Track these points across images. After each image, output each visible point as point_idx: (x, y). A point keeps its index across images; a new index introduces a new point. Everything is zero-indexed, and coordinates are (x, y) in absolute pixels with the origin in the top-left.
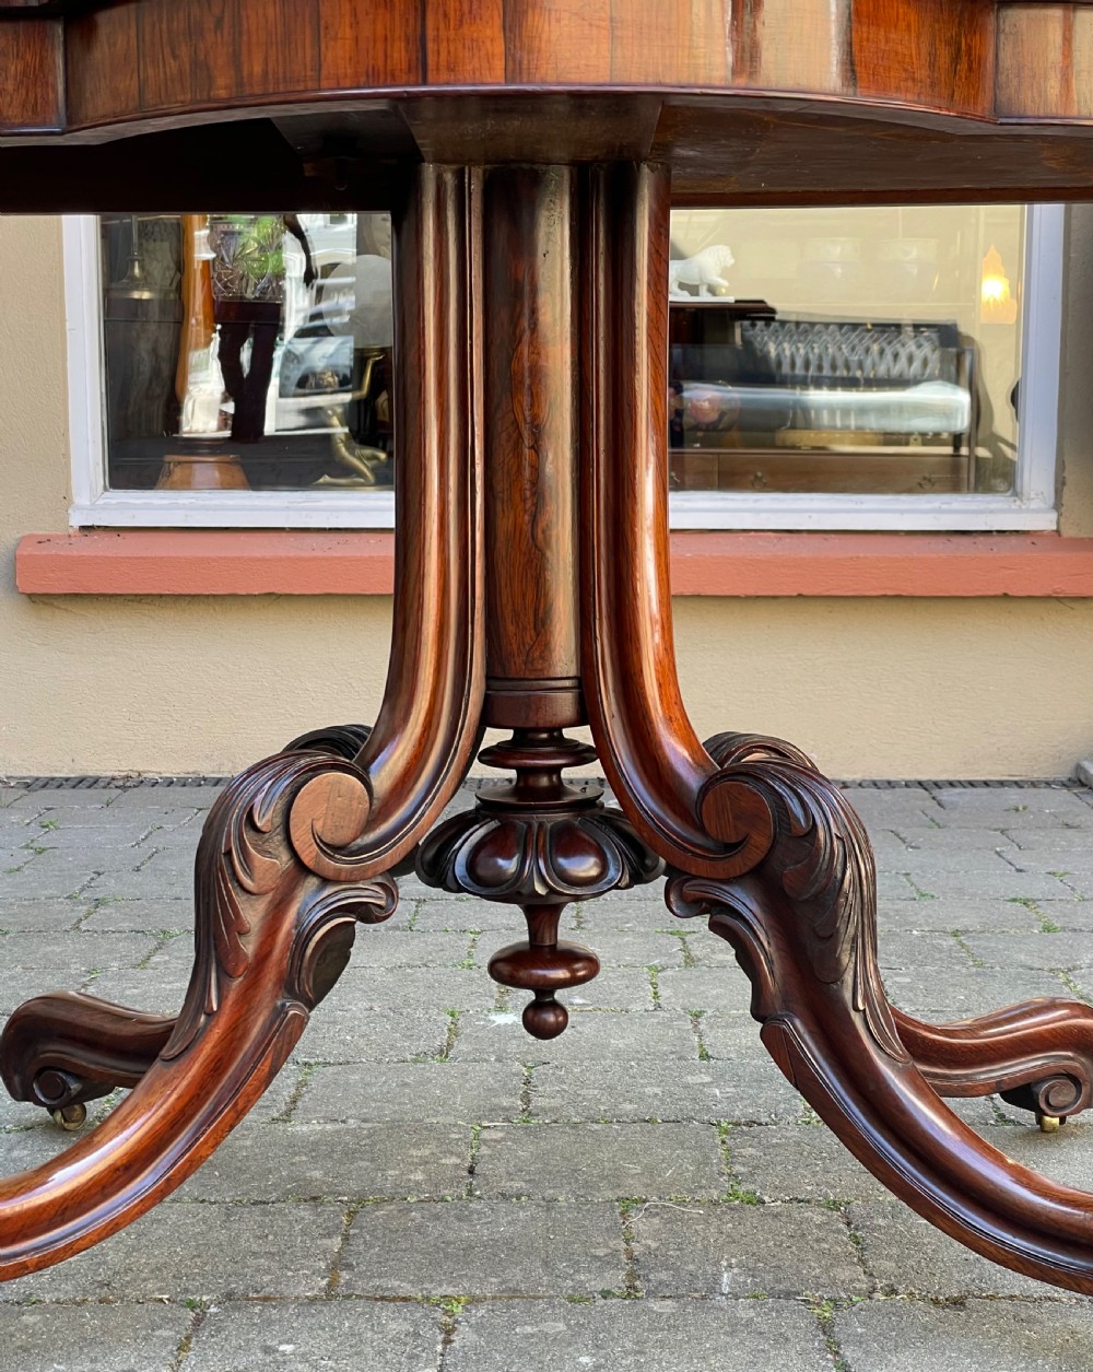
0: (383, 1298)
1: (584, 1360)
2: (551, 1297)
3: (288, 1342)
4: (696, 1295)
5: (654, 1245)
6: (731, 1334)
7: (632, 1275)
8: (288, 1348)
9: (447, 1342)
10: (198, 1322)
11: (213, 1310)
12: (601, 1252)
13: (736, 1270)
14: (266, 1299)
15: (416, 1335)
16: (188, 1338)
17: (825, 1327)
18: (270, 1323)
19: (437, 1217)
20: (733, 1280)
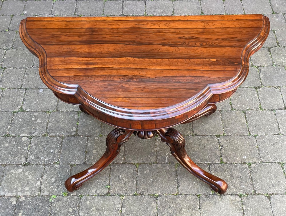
0: (130, 164)
1: (151, 180)
2: (147, 163)
3: (120, 175)
4: (163, 163)
5: (159, 149)
6: (166, 173)
7: (157, 158)
8: (120, 176)
9: (137, 175)
10: (111, 169)
11: (112, 166)
12: (153, 151)
13: (168, 156)
14: (117, 164)
15: (133, 173)
16: (110, 173)
17: (176, 171)
18: (118, 169)
19: (135, 141)
20: (167, 159)
